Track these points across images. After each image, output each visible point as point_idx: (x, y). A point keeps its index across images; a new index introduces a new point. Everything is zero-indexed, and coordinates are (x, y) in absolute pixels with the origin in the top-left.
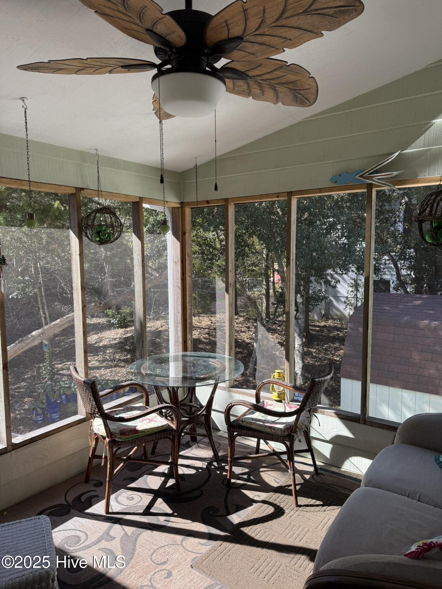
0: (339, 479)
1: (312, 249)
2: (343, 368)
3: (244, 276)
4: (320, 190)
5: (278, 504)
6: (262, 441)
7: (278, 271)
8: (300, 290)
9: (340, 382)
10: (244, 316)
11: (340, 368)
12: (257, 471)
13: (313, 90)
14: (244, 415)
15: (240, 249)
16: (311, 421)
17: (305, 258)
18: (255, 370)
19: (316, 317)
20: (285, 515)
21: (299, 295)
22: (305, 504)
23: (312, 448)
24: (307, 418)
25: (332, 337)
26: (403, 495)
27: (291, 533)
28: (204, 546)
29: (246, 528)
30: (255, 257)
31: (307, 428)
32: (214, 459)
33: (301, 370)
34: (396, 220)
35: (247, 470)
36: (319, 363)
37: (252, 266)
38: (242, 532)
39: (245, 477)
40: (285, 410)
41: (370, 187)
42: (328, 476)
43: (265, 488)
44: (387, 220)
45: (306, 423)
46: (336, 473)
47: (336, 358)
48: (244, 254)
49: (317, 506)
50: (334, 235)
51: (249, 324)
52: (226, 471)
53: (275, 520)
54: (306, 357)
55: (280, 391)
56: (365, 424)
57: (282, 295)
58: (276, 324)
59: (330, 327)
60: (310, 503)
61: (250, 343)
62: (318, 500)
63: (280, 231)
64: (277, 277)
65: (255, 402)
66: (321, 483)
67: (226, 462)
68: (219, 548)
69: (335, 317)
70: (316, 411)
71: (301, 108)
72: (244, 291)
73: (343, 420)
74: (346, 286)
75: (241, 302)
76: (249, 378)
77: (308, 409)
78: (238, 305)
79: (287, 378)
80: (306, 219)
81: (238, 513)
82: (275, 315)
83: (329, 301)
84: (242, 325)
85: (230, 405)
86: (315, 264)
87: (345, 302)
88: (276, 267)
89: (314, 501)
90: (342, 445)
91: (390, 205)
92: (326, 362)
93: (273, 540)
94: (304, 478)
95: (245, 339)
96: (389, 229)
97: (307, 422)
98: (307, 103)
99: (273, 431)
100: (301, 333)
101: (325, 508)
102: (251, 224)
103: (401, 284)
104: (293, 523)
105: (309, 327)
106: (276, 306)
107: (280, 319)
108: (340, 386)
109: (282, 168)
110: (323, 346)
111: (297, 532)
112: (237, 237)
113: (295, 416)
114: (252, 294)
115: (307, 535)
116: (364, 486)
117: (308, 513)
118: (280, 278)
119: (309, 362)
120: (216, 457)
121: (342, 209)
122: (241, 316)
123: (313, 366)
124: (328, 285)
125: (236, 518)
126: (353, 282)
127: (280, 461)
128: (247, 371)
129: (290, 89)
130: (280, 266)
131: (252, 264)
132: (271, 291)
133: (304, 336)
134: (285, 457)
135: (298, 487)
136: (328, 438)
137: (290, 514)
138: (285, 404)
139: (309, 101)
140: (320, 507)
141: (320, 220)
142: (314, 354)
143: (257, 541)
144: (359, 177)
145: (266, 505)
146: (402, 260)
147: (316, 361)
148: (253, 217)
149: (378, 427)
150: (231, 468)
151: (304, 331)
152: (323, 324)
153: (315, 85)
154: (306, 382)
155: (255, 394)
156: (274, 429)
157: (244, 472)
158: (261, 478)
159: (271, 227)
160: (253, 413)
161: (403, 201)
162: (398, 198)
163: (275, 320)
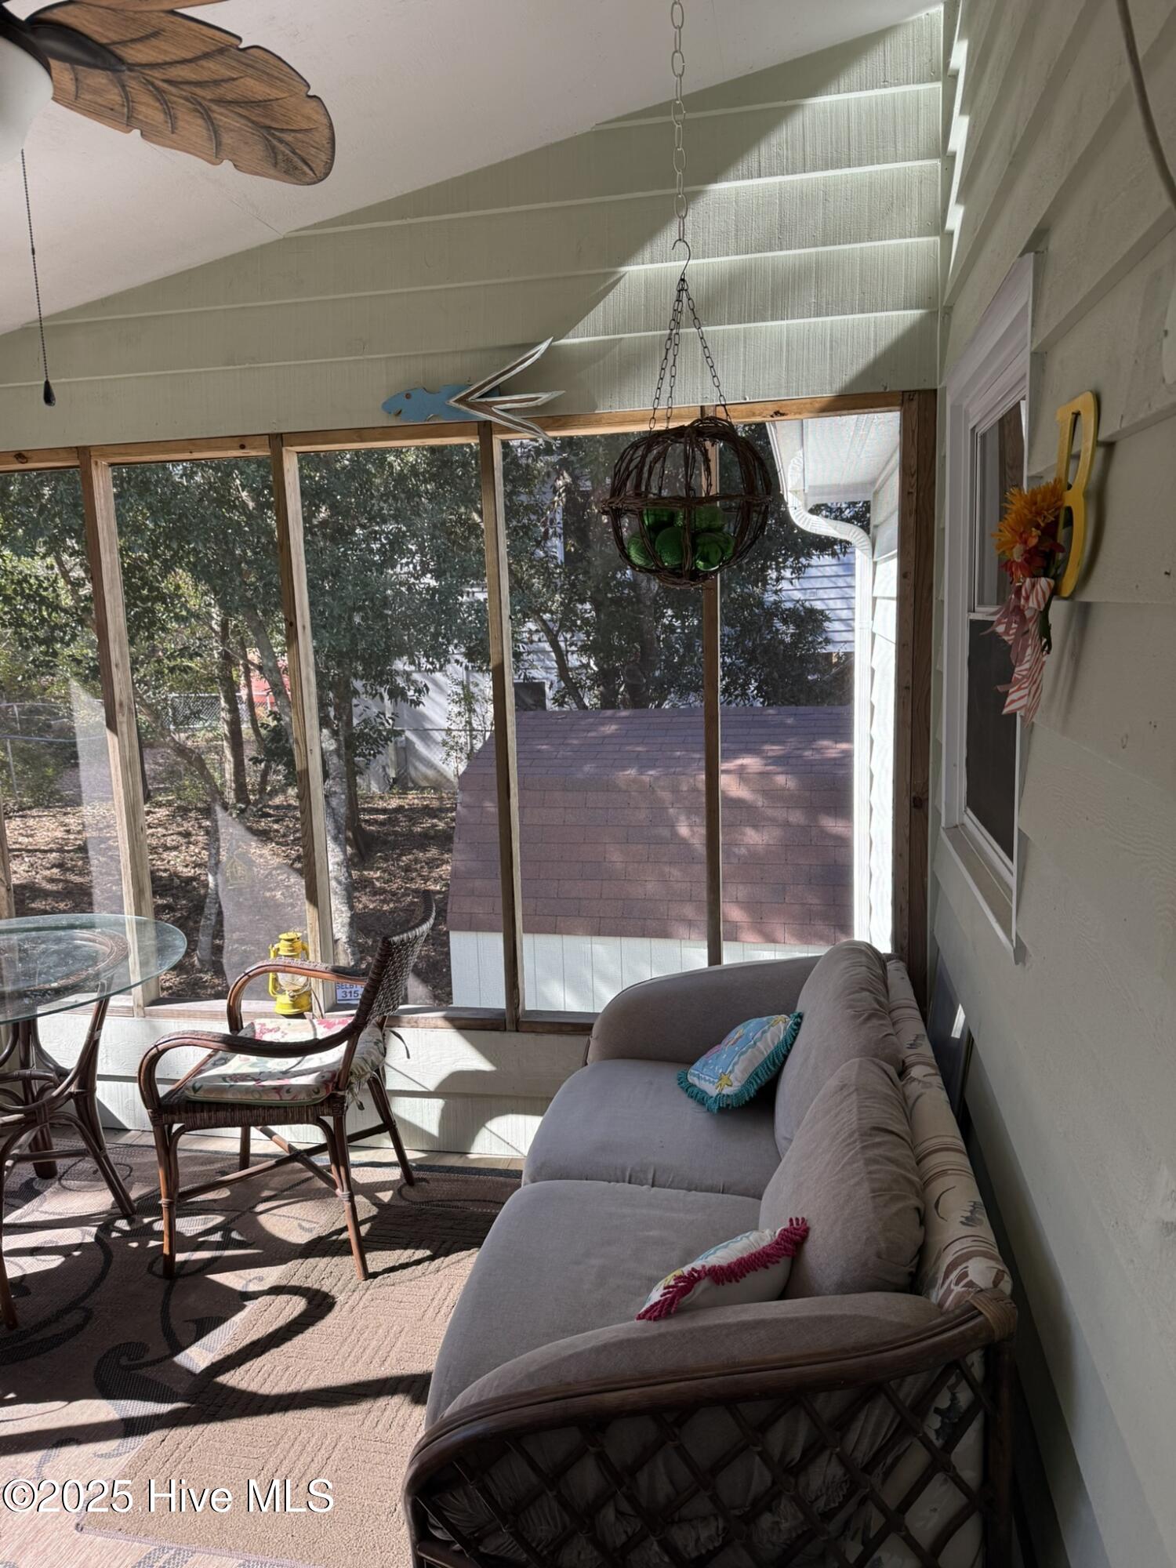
0: (467, 1182)
1: (350, 603)
2: (452, 908)
3: (157, 688)
4: (360, 434)
5: (316, 1286)
6: (255, 1132)
7: (260, 668)
8: (327, 715)
9: (447, 944)
10: (169, 803)
11: (445, 911)
12: (248, 1214)
13: (320, 136)
14: (199, 1070)
15: (137, 606)
16: (385, 1049)
17: (332, 629)
18: (218, 950)
19: (375, 788)
20: (337, 1308)
21: (325, 731)
22: (387, 1266)
23: (394, 1118)
24: (376, 1044)
25: (420, 834)
26: (618, 1182)
27: (358, 1350)
28: (112, 1460)
29: (232, 1372)
30: (188, 632)
31: (377, 1071)
32: (118, 1210)
33: (346, 929)
34: (546, 532)
35: (218, 1219)
36: (391, 905)
37: (182, 656)
38: (223, 1387)
39: (217, 1237)
40: (315, 1034)
41: (486, 430)
42: (438, 1180)
43: (277, 1252)
44: (526, 529)
45: (375, 1056)
46: (458, 1168)
47: (432, 887)
48: (152, 623)
49: (418, 1262)
50: (402, 570)
51: (187, 826)
52: (159, 1235)
53: (311, 1330)
54: (357, 894)
55: (297, 988)
56: (517, 1031)
57: (279, 735)
58: (269, 815)
59: (412, 809)
60: (400, 1262)
61: (193, 879)
62: (417, 1248)
63: (255, 553)
64: (260, 687)
65: (227, 1031)
66: (422, 1203)
67: (156, 1211)
68: (159, 1450)
69: (424, 784)
70: (396, 1021)
71: (293, 186)
72: (164, 729)
73: (465, 1032)
74: (442, 700)
75: (157, 763)
76: (202, 975)
77: (378, 1019)
78: (148, 773)
79: (315, 951)
80: (324, 524)
81: (205, 1340)
82: (262, 791)
83: (404, 744)
84: (166, 829)
85: (154, 1051)
86: (362, 645)
87: (445, 743)
88: (254, 655)
89: (409, 1252)
90: (466, 1096)
91: (531, 493)
92: (409, 899)
93: (311, 1383)
94: (377, 1203)
95: (180, 869)
96: (533, 554)
97: (376, 1053)
98: (304, 173)
99: (287, 1097)
100: (339, 833)
101: (437, 1262)
102: (168, 536)
103: (571, 687)
104: (361, 1324)
105: (358, 814)
106: (263, 765)
107: (278, 800)
108: (448, 954)
109: (247, 365)
110: (398, 859)
111: (374, 1342)
112: (128, 572)
113: (344, 1046)
114: (187, 738)
115: (399, 1344)
116: (528, 1181)
117: (397, 1288)
118: (267, 686)
119: (366, 907)
120: (124, 1206)
121: (417, 499)
122: (159, 805)
123: (377, 915)
124: (399, 699)
125: (197, 1357)
126: (460, 691)
127: (311, 1174)
128: (192, 957)
129: (253, 122)
130: (266, 654)
131: (181, 650)
132: (246, 727)
133: (347, 839)
134: (322, 1160)
135: (364, 1229)
136: (431, 1085)
137: (350, 1302)
138: (315, 1021)
139: (311, 169)
140: (427, 1263)
141: (363, 527)
142: (378, 884)
143: (266, 1398)
144: (458, 401)
145: (284, 1298)
146: (567, 632)
147: (384, 901)
148: (169, 513)
149: (549, 1032)
150: (171, 1225)
151: (348, 828)
152: (394, 803)
153: (325, 121)
154: (362, 959)
155: (225, 1009)
156: (288, 1091)
157: (210, 1225)
158: (262, 1229)
159: (226, 543)
160: (225, 1061)
161: (560, 483)
162: (548, 474)
163: (265, 806)
